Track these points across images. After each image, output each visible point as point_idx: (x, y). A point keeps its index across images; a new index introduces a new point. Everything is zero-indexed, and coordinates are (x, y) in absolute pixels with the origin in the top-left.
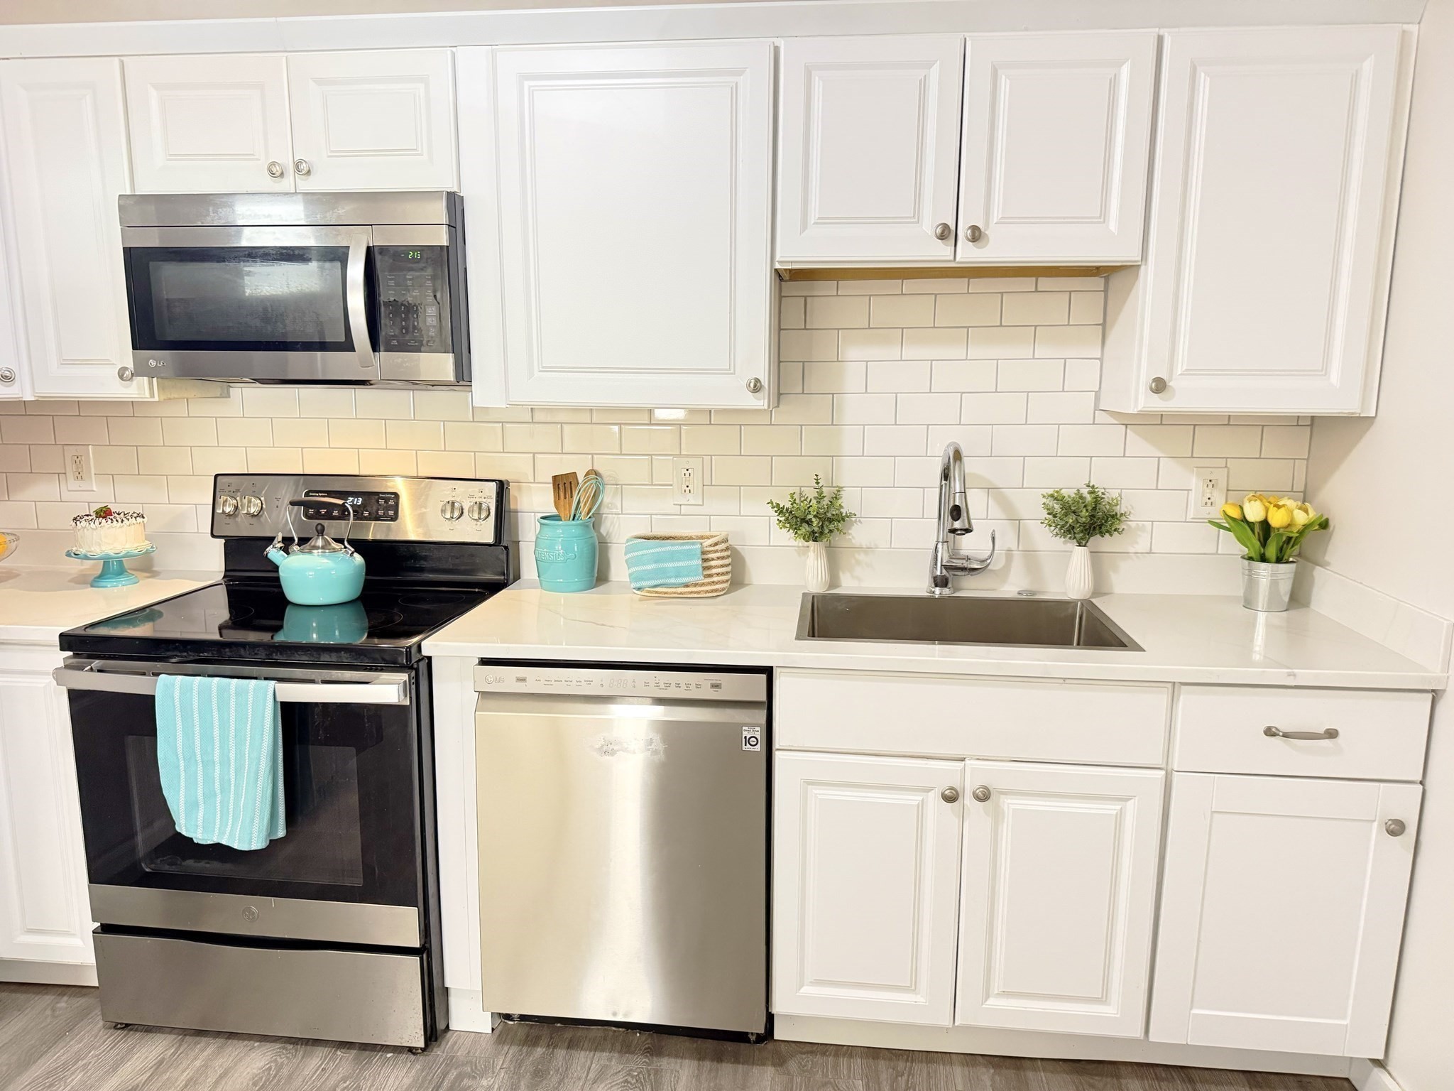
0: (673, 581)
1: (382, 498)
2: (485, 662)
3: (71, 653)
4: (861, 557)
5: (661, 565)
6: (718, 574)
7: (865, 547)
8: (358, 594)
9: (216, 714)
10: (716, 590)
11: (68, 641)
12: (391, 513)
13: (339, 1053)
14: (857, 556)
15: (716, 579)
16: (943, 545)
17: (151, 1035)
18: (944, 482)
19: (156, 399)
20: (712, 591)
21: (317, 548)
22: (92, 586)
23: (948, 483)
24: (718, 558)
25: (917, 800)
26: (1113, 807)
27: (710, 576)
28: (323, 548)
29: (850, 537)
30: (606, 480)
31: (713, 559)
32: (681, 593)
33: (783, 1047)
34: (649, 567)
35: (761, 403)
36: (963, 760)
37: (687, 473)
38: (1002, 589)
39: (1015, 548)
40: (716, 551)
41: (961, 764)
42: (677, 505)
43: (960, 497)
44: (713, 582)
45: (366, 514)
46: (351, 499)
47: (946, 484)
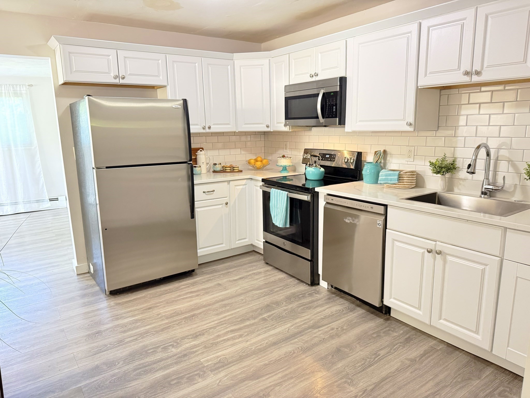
0: (389, 182)
1: (333, 156)
2: (329, 195)
3: (264, 183)
4: (461, 182)
5: (386, 177)
6: (406, 182)
7: (463, 179)
8: (322, 178)
9: (279, 198)
10: (406, 187)
11: (263, 180)
12: (334, 159)
13: (296, 280)
14: (460, 182)
15: (405, 183)
16: (486, 180)
17: (277, 270)
18: (487, 157)
19: (290, 131)
20: (404, 187)
21: (314, 166)
22: (280, 172)
23: (489, 157)
24: (407, 177)
25: (422, 251)
26: (482, 267)
27: (400, 182)
28: (315, 166)
29: (459, 175)
30: (388, 153)
31: (405, 177)
32: (394, 187)
33: (391, 318)
34: (383, 178)
35: (411, 129)
36: (436, 241)
37: (410, 151)
38: (511, 199)
39: (518, 184)
40: (406, 175)
41: (435, 243)
42: (406, 161)
43: (473, 161)
44: (404, 184)
45: (329, 159)
46: (327, 155)
47: (488, 158)
